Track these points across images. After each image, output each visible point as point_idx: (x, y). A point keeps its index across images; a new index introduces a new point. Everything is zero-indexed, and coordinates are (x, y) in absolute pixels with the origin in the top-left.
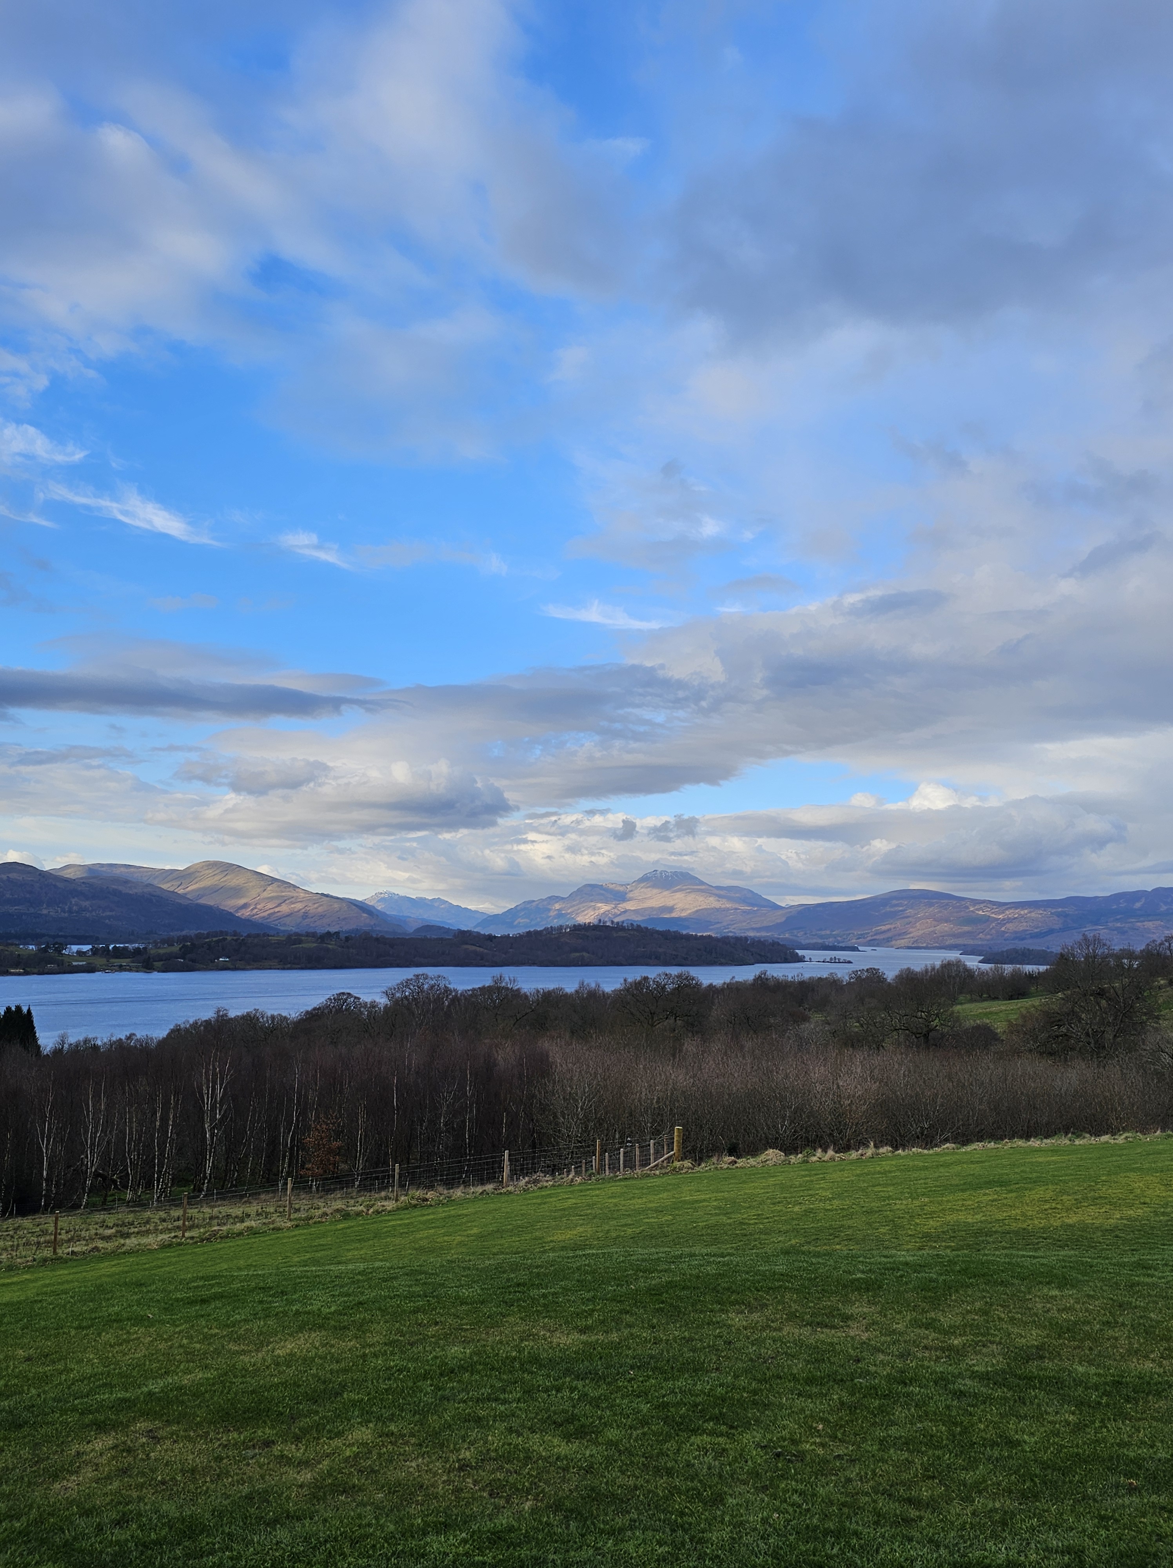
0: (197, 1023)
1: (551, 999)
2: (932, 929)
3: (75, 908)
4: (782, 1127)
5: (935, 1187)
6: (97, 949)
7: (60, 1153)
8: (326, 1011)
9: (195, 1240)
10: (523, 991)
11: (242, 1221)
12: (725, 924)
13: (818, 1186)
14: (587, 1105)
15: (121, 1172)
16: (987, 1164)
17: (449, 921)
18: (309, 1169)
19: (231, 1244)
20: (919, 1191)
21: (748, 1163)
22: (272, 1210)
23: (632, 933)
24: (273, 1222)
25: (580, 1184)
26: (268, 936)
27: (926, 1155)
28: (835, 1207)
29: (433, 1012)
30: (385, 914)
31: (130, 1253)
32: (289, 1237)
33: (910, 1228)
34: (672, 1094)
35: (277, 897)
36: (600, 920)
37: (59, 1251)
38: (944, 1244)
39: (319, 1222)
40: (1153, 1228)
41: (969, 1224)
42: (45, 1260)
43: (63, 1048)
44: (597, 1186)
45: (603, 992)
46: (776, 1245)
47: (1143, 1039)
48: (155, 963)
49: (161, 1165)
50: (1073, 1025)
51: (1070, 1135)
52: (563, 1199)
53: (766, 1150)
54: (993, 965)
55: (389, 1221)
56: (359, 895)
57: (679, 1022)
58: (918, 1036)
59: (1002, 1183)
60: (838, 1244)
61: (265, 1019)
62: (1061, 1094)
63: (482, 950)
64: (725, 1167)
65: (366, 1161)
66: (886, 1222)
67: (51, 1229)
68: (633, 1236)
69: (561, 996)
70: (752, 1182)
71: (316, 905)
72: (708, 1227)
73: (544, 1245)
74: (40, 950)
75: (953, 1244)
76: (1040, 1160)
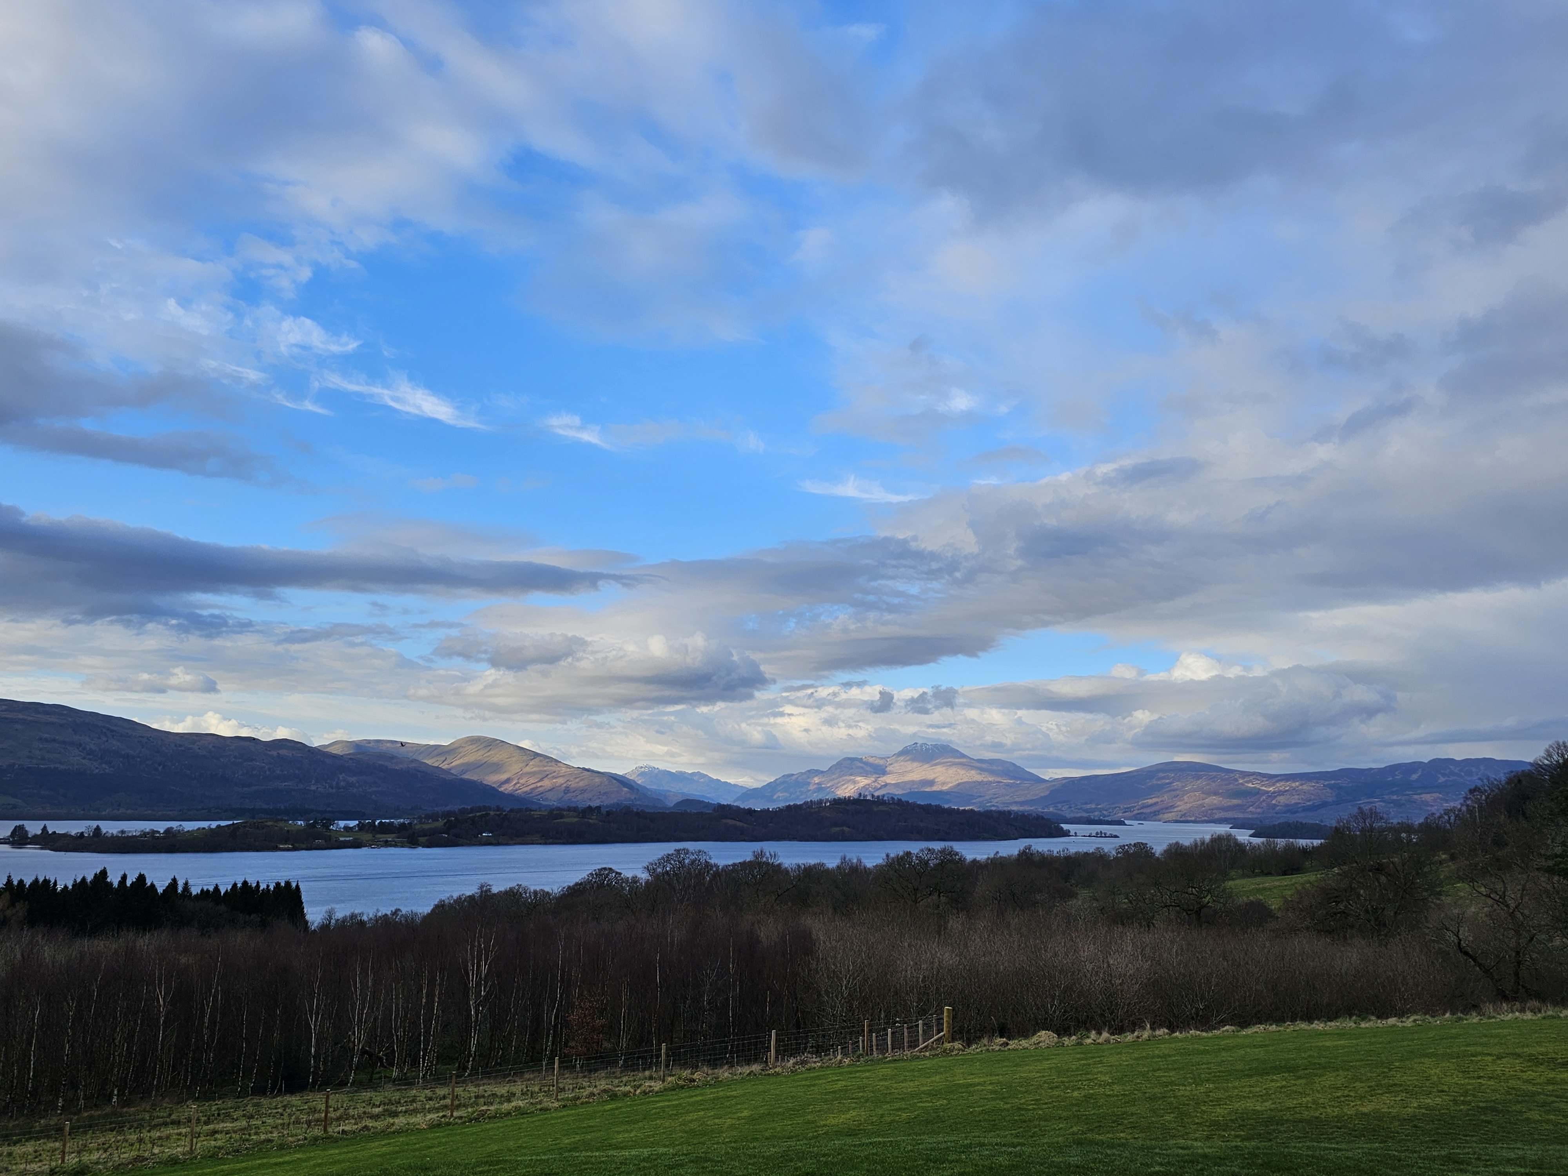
0: (460, 898)
1: (812, 874)
2: (1200, 802)
3: (342, 784)
4: (1051, 1008)
5: (1219, 1072)
6: (363, 824)
7: (328, 1030)
8: (588, 887)
9: (464, 1120)
10: (783, 866)
11: (509, 1101)
12: (987, 797)
13: (1095, 1070)
14: (852, 983)
15: (387, 1048)
16: (1270, 1048)
17: (708, 795)
18: (573, 1048)
19: (499, 1124)
20: (1203, 1076)
21: (1020, 1045)
22: (536, 1089)
23: (893, 807)
24: (540, 1102)
25: (849, 1065)
26: (531, 810)
27: (1204, 1038)
28: (1116, 1093)
29: (694, 887)
30: (645, 787)
31: (398, 1132)
32: (557, 1118)
33: (1196, 1116)
34: (938, 972)
35: (539, 772)
36: (860, 794)
37: (330, 1130)
38: (1233, 1133)
39: (587, 1103)
40: (1453, 1117)
41: (1258, 1111)
42: (316, 1139)
43: (330, 923)
44: (866, 1068)
45: (865, 868)
46: (1058, 1132)
47: (1426, 916)
48: (420, 838)
49: (426, 1044)
50: (1351, 902)
51: (1354, 1018)
52: (833, 1081)
53: (1039, 1031)
54: (1265, 839)
55: (657, 1102)
56: (620, 770)
57: (943, 899)
58: (1189, 912)
59: (1290, 1069)
60: (1121, 1132)
61: (528, 895)
62: (1341, 975)
63: (741, 824)
64: (997, 1049)
65: (630, 1039)
66: (1170, 1108)
67: (323, 1107)
68: (908, 1121)
69: (823, 871)
70: (1026, 1065)
71: (577, 780)
72: (984, 1112)
73: (817, 1129)
74: (308, 825)
75: (1243, 1133)
76: (1328, 1044)
